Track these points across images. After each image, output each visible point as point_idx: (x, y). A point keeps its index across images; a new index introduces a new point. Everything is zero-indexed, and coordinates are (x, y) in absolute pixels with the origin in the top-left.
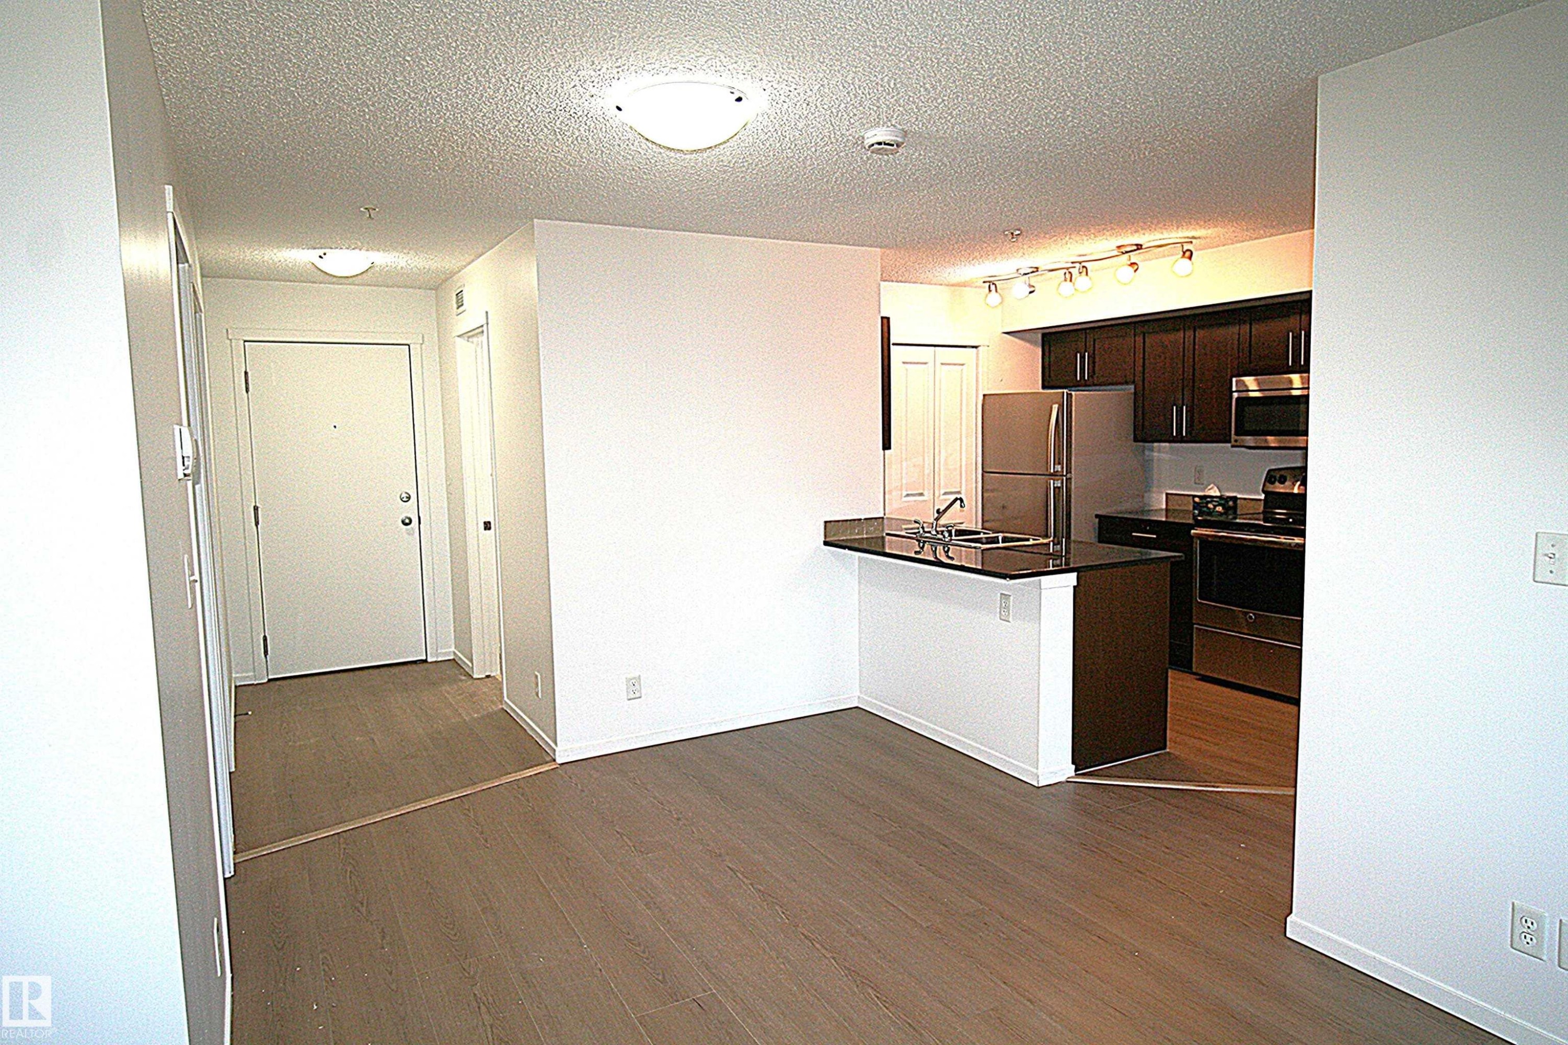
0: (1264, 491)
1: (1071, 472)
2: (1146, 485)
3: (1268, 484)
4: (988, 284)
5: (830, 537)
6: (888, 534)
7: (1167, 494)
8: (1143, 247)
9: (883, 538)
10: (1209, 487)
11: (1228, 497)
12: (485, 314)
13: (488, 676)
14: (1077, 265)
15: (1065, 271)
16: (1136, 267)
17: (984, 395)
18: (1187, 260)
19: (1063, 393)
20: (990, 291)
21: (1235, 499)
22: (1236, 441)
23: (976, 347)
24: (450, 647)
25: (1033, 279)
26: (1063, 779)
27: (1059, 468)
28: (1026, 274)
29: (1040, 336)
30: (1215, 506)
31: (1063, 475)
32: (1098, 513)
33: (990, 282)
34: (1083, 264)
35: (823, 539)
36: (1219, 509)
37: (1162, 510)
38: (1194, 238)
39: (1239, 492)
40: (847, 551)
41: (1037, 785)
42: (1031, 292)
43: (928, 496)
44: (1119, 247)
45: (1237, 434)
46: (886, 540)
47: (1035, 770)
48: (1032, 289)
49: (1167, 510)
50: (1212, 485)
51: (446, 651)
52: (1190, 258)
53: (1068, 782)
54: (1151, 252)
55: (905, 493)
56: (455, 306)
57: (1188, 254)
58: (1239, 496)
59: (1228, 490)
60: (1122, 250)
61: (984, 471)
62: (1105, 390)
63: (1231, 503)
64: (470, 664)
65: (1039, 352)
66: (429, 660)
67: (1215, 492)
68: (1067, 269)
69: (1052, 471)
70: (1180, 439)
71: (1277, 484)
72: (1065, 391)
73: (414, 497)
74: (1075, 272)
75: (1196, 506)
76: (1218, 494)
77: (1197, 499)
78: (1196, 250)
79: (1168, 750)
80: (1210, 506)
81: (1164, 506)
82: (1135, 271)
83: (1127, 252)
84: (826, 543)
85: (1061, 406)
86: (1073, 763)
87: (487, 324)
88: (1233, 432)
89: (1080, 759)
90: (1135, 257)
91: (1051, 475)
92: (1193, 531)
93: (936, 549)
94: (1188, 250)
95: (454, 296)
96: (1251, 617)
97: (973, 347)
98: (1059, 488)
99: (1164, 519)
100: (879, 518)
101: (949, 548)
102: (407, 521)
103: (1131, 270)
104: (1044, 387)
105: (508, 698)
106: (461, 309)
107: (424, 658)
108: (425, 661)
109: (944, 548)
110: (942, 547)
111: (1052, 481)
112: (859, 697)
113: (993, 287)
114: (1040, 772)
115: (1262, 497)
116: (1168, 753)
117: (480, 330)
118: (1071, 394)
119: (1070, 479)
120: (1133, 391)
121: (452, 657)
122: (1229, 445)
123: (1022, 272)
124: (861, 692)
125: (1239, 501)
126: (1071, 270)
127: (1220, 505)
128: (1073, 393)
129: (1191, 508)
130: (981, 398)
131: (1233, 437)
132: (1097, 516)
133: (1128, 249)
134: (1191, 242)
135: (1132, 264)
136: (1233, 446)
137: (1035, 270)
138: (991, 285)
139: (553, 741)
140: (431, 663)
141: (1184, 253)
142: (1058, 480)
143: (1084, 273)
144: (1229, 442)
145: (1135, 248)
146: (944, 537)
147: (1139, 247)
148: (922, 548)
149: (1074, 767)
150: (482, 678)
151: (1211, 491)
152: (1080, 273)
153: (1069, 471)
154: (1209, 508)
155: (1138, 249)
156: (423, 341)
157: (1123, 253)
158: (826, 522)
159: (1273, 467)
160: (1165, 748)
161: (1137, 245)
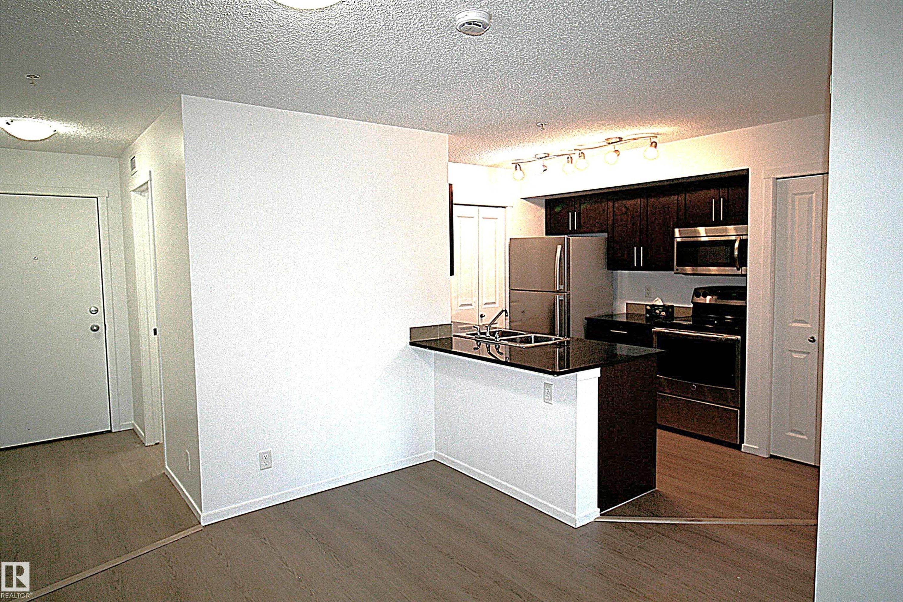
0: (692, 302)
1: (569, 290)
2: (613, 297)
3: (695, 298)
4: (515, 165)
5: (414, 339)
6: (454, 336)
7: (627, 304)
8: (623, 140)
9: (451, 338)
10: (656, 299)
11: (669, 306)
12: (148, 174)
13: (157, 444)
14: (578, 152)
15: (568, 156)
16: (618, 153)
17: (510, 239)
18: (654, 149)
19: (565, 238)
20: (516, 169)
21: (672, 307)
22: (677, 270)
23: (505, 207)
24: (131, 421)
25: (546, 162)
26: (592, 520)
27: (562, 287)
28: (541, 158)
29: (544, 201)
30: (660, 312)
31: (565, 292)
32: (587, 316)
33: (516, 163)
34: (582, 151)
35: (408, 340)
36: (663, 313)
37: (624, 314)
38: (658, 134)
39: (674, 302)
40: (427, 350)
41: (575, 527)
42: (544, 170)
43: (475, 306)
44: (607, 139)
45: (678, 265)
46: (453, 340)
47: (573, 516)
48: (545, 168)
49: (627, 314)
50: (658, 298)
51: (128, 423)
52: (656, 147)
53: (595, 521)
54: (629, 143)
55: (460, 305)
56: (130, 169)
57: (654, 144)
58: (675, 305)
59: (669, 301)
60: (609, 142)
61: (511, 289)
62: (588, 236)
63: (670, 310)
64: (143, 435)
65: (544, 211)
66: (113, 431)
67: (659, 303)
68: (570, 155)
69: (558, 289)
70: (638, 268)
71: (701, 297)
72: (566, 236)
73: (101, 311)
74: (575, 157)
75: (648, 311)
76: (661, 304)
77: (648, 307)
78: (660, 143)
79: (656, 489)
80: (657, 311)
81: (625, 311)
82: (618, 155)
83: (612, 143)
84: (411, 344)
85: (563, 248)
86: (598, 507)
87: (151, 180)
88: (675, 264)
89: (603, 503)
90: (617, 146)
91: (558, 292)
92: (653, 330)
93: (489, 346)
94: (654, 142)
95: (130, 161)
96: (694, 387)
97: (503, 207)
98: (562, 300)
99: (625, 320)
100: (448, 324)
101: (499, 346)
102: (95, 328)
103: (615, 154)
104: (547, 234)
105: (168, 465)
106: (134, 171)
107: (109, 429)
108: (110, 431)
109: (496, 346)
110: (494, 346)
111: (558, 296)
112: (435, 453)
113: (518, 167)
114: (577, 517)
115: (692, 306)
116: (657, 490)
117: (145, 186)
118: (569, 239)
119: (570, 294)
120: (607, 236)
121: (132, 428)
122: (673, 272)
123: (538, 156)
124: (436, 450)
125: (675, 308)
126: (572, 156)
127: (663, 311)
128: (571, 238)
129: (645, 313)
130: (509, 241)
131: (675, 267)
132: (586, 319)
133: (614, 140)
134: (656, 137)
135: (616, 151)
136: (675, 273)
137: (547, 155)
138: (517, 165)
139: (198, 507)
140: (115, 432)
141: (652, 143)
142: (561, 295)
143: (583, 157)
144: (673, 270)
145: (618, 140)
146: (496, 338)
147: (621, 139)
148: (479, 346)
149: (599, 510)
150: (152, 446)
151: (657, 302)
152: (580, 157)
153: (569, 289)
154: (657, 313)
155: (620, 141)
156: (109, 195)
157: (609, 144)
158: (411, 328)
159: (698, 287)
160: (655, 488)
161: (619, 138)
